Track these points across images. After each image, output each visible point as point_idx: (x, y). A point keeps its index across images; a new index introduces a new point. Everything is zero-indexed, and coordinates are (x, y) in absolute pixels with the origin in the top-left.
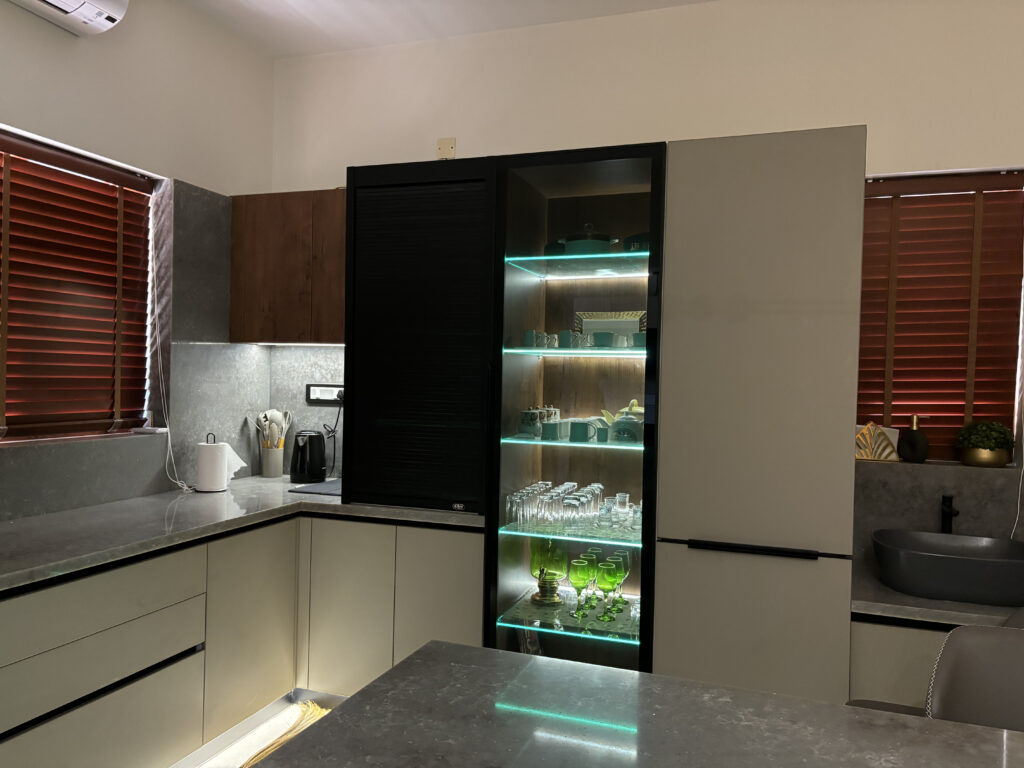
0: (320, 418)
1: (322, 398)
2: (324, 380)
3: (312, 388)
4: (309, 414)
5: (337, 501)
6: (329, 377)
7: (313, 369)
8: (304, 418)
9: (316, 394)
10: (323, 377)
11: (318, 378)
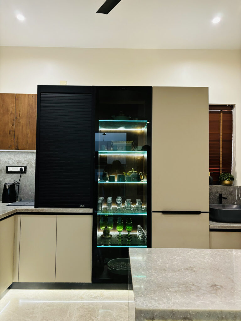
0: (12, 178)
1: (13, 171)
2: (14, 164)
3: (9, 167)
4: (7, 177)
5: (33, 207)
6: (16, 163)
7: (9, 160)
8: (5, 179)
9: (10, 169)
10: (13, 163)
11: (11, 164)
